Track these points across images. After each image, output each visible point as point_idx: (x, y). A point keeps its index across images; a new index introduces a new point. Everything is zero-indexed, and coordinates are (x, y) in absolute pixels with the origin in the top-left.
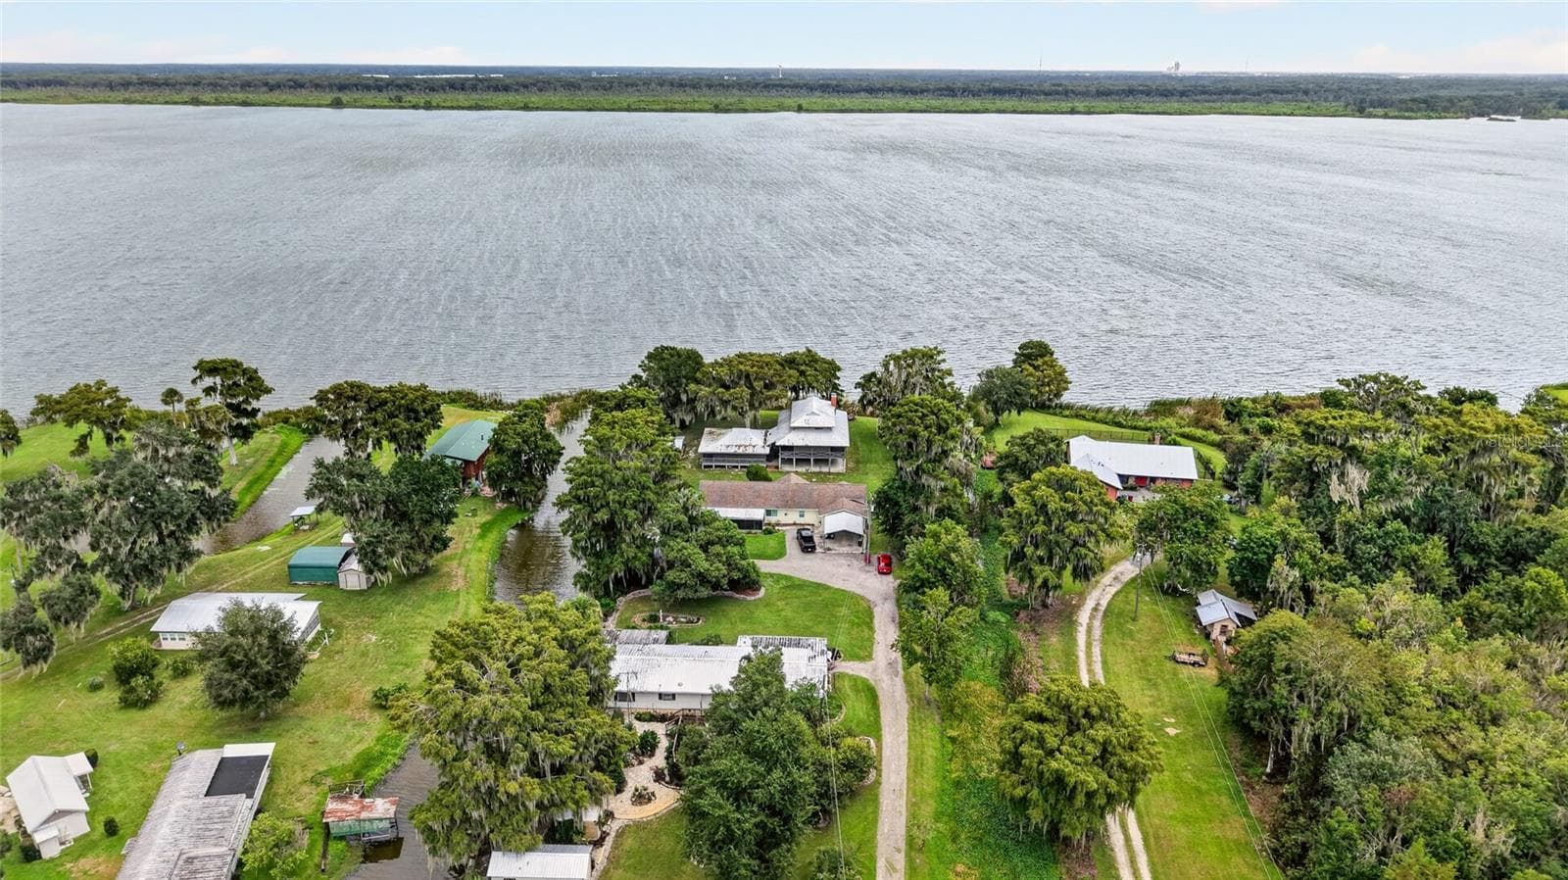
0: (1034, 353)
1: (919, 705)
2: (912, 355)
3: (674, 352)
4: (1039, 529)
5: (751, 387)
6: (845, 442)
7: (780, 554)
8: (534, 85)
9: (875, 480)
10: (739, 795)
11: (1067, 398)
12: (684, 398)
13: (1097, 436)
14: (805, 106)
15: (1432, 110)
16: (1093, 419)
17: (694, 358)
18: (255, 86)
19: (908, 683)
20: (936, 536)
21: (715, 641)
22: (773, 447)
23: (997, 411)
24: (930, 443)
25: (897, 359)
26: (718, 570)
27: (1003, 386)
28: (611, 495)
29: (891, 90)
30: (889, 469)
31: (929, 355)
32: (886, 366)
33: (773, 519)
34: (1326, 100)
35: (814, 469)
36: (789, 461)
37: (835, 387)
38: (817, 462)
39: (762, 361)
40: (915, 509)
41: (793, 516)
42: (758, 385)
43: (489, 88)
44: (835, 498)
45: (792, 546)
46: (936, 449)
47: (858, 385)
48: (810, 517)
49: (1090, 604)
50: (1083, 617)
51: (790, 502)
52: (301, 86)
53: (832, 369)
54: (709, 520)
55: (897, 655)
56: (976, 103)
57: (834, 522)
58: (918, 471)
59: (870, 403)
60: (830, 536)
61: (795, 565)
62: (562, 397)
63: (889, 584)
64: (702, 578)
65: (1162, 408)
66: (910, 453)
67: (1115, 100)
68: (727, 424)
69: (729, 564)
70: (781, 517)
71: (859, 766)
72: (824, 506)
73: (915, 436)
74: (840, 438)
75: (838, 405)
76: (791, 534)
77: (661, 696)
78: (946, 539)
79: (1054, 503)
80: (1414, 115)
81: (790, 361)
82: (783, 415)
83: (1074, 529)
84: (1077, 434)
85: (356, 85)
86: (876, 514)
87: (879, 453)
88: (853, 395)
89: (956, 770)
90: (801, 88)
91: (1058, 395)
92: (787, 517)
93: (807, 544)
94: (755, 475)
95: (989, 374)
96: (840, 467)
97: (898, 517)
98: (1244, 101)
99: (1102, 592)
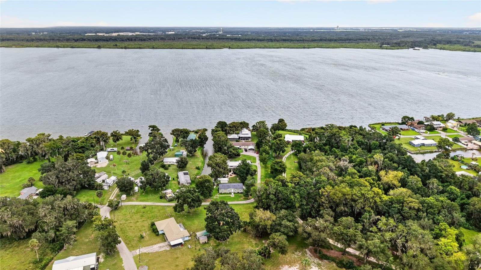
0: (281, 121)
1: (262, 167)
2: (261, 122)
3: (222, 122)
4: (277, 146)
5: (235, 127)
6: (251, 136)
7: (242, 152)
8: (152, 39)
9: (255, 142)
10: (244, 169)
11: (287, 128)
12: (224, 129)
13: (290, 134)
14: (231, 47)
15: (400, 46)
16: (291, 132)
17: (225, 123)
18: (71, 40)
19: (261, 165)
20: (264, 148)
21: (236, 161)
22: (239, 137)
23: (275, 131)
24: (263, 135)
25: (258, 123)
26: (235, 152)
27: (276, 127)
28: (221, 143)
29: (254, 40)
30: (258, 140)
31: (263, 122)
32: (256, 124)
33: (241, 147)
34: (374, 42)
35: (246, 140)
36: (242, 139)
37: (248, 127)
38: (246, 139)
39: (237, 123)
40: (261, 145)
41: (244, 147)
42: (237, 127)
43: (139, 40)
44: (250, 144)
45: (244, 151)
46: (264, 136)
47: (252, 127)
48: (246, 147)
49: (285, 156)
50: (284, 158)
51: (243, 145)
52: (85, 40)
53: (248, 124)
54: (233, 147)
55: (259, 161)
56: (278, 44)
57: (250, 147)
58: (262, 140)
59: (254, 130)
60: (249, 149)
61: (244, 153)
62: (201, 130)
63: (258, 155)
64: (234, 153)
65: (303, 130)
66: (260, 137)
67: (316, 42)
68: (232, 134)
69: (237, 152)
70: (242, 147)
71: (255, 171)
72: (248, 145)
73: (261, 134)
74: (250, 136)
75: (249, 130)
76: (244, 149)
77: (231, 166)
78: (265, 148)
79: (279, 143)
80: (394, 48)
81: (241, 123)
82: (240, 132)
83: (281, 146)
84: (286, 134)
85: (101, 40)
86: (256, 146)
87: (256, 138)
88: (251, 128)
89: (266, 173)
90: (229, 39)
91: (285, 128)
92: (243, 147)
93: (246, 150)
94: (237, 141)
95: (273, 124)
96: (250, 140)
97: (259, 146)
98: (352, 42)
99: (287, 156)
